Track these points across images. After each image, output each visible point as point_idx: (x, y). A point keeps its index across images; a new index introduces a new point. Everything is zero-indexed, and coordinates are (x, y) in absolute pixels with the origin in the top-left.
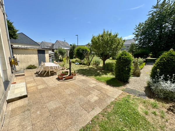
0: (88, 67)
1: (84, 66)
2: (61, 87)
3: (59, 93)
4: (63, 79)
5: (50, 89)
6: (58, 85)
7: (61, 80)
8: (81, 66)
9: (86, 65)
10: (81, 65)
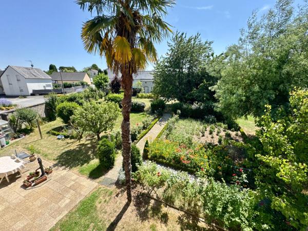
0: (78, 143)
1: (73, 140)
2: (30, 200)
3: (27, 209)
4: (33, 184)
5: (14, 208)
6: (25, 197)
7: (30, 188)
8: (68, 143)
9: (76, 138)
10: (68, 140)
